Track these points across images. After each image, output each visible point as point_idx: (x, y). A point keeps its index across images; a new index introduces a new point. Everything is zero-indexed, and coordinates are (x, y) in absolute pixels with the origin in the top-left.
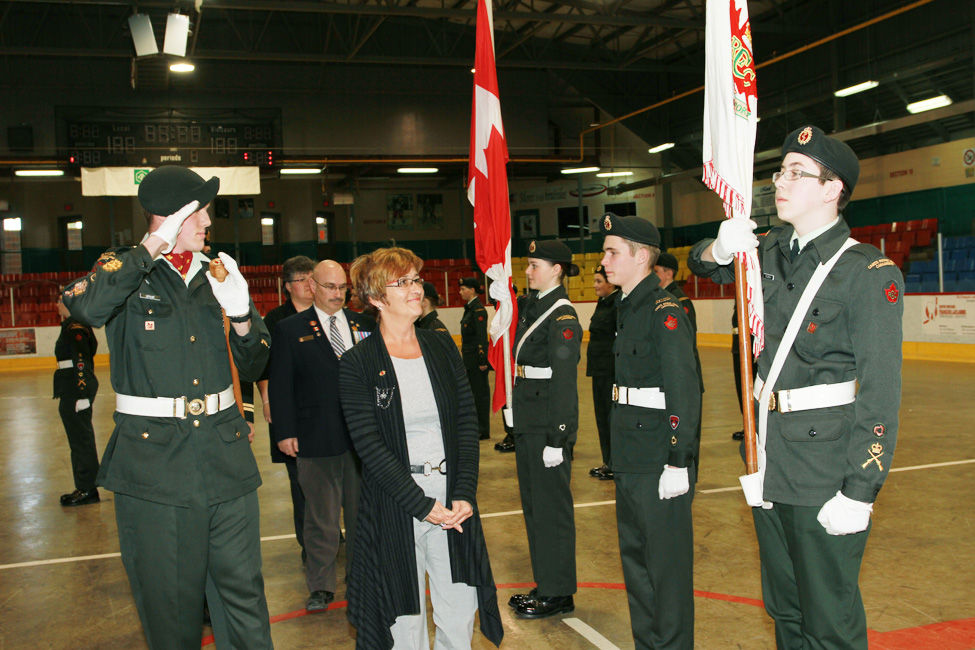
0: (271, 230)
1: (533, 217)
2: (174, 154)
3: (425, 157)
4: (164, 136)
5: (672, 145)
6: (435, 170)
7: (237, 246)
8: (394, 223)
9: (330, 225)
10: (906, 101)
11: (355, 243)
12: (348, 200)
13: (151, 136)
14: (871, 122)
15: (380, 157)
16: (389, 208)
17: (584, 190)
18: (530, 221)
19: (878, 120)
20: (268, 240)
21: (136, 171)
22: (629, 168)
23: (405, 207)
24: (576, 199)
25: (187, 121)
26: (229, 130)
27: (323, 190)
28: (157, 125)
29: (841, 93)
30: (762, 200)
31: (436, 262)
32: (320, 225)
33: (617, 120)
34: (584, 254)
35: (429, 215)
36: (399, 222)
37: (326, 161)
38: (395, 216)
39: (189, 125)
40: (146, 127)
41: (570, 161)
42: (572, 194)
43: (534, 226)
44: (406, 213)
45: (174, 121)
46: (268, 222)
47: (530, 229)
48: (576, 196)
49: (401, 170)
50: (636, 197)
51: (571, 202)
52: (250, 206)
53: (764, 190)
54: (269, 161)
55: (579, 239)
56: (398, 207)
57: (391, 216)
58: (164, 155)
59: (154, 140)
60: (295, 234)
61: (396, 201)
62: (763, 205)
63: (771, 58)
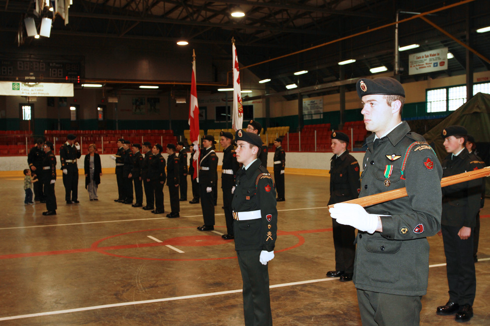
0: (75, 113)
1: (204, 111)
2: (32, 76)
3: (153, 81)
4: (27, 67)
5: (269, 80)
6: (157, 87)
7: (59, 120)
8: (135, 111)
9: (104, 112)
10: (369, 67)
11: (117, 120)
12: (115, 101)
13: (20, 67)
14: (350, 78)
15: (132, 80)
16: (133, 104)
17: (229, 98)
18: (202, 112)
19: (353, 78)
20: (73, 118)
21: (13, 84)
22: (250, 89)
23: (142, 103)
24: (225, 102)
25: (38, 60)
26: (59, 65)
27: (103, 95)
28: (23, 62)
29: (341, 63)
30: (311, 107)
31: (156, 131)
32: (99, 111)
33: (244, 68)
34: (228, 129)
35: (153, 108)
36: (138, 111)
37: (105, 82)
38: (136, 108)
39: (39, 62)
40: (18, 63)
41: (222, 85)
42: (223, 100)
43: (204, 114)
44: (142, 106)
45: (31, 60)
46: (73, 108)
47: (202, 116)
48: (225, 101)
49: (141, 87)
50: (253, 103)
51: (223, 104)
52: (65, 101)
53: (312, 102)
54: (78, 80)
55: (225, 122)
56: (138, 103)
57: (134, 107)
58: (27, 76)
59: (22, 69)
60: (87, 115)
61: (137, 101)
62: (311, 109)
63: (311, 47)
